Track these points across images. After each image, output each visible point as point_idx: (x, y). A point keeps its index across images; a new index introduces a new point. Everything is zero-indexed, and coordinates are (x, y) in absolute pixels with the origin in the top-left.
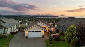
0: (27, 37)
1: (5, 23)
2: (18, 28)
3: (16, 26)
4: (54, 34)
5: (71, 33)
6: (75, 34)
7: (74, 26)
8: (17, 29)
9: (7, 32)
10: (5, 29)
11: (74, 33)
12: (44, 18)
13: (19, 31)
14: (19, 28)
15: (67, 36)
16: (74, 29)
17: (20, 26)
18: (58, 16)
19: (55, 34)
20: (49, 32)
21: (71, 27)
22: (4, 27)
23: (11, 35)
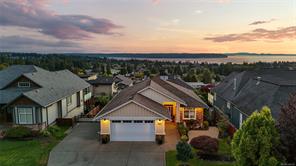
0: (105, 140)
1: (40, 87)
2: (82, 103)
3: (74, 97)
4: (200, 129)
5: (254, 139)
6: (268, 146)
7: (267, 115)
8: (78, 106)
9: (44, 120)
10: (37, 108)
11: (265, 140)
12: (174, 63)
13: (86, 111)
14: (87, 103)
15: (238, 149)
16: (267, 124)
17: (89, 96)
18: (225, 56)
19: (206, 128)
20: (181, 123)
21: (256, 118)
22: (34, 103)
23: (57, 131)
